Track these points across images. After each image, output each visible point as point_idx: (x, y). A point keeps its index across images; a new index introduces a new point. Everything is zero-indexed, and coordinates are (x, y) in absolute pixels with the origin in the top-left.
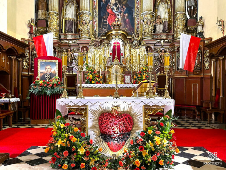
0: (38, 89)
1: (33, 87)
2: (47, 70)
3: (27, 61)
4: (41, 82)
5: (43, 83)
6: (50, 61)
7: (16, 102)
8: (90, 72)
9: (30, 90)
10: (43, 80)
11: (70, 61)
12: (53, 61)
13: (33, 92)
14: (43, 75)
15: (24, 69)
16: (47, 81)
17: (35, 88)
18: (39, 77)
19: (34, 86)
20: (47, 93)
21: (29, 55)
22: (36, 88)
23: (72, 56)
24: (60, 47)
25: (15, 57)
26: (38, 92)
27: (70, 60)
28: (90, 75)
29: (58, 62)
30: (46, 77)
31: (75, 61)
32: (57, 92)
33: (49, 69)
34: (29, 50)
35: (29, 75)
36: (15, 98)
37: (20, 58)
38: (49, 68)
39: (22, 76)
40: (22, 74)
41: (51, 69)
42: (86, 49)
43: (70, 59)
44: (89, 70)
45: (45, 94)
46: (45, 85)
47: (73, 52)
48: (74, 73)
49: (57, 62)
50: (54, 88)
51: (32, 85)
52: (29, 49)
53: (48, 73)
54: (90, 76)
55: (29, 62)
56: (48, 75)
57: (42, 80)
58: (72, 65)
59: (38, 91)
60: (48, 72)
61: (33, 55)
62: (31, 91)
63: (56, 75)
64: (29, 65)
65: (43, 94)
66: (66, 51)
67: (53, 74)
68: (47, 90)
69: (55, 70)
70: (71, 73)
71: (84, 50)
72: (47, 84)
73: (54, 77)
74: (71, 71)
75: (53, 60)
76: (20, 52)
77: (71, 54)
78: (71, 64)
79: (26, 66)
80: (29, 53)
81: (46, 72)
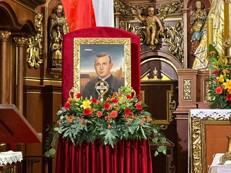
0: (79, 125)
1: (64, 119)
2: (98, 67)
3: (37, 46)
4: (86, 104)
5: (92, 105)
6: (107, 40)
7: (13, 163)
8: (224, 71)
9: (56, 129)
10: (91, 98)
11: (154, 41)
12: (116, 41)
13: (65, 135)
14: (89, 83)
15: (29, 67)
16: (102, 100)
17: (71, 121)
18: (76, 90)
19: (66, 116)
20: (106, 137)
21: (43, 27)
22: (73, 123)
23: (158, 28)
24: (124, 4)
25: (10, 33)
26: (78, 133)
27: (153, 39)
28: (225, 81)
29: (132, 44)
30: (98, 88)
31: (166, 42)
32: (135, 133)
33: (104, 66)
34: (44, 15)
35: (44, 85)
36: (11, 152)
37: (20, 36)
38: (104, 63)
39: (26, 88)
40: (24, 82)
41: (112, 66)
42: (202, 4)
43: (153, 35)
44: (220, 67)
45: (99, 140)
46: (99, 114)
47: (162, 14)
48: (165, 78)
49: (127, 43)
50: (123, 122)
51: (60, 112)
52: (43, 11)
53: (103, 77)
54: (224, 84)
55: (43, 49)
56: (102, 84)
57: (89, 99)
58: (160, 54)
59: (77, 131)
60: (101, 73)
61: (55, 27)
62: (59, 130)
63: (126, 83)
64: (42, 56)
65: (92, 139)
66: (142, 15)
67: (116, 80)
68: (106, 127)
69: (121, 69)
70: (156, 79)
71: (196, 9)
72: (103, 110)
73: (119, 90)
74: (155, 72)
75: (115, 39)
76: (23, 19)
77: (157, 23)
78: (155, 51)
79: (34, 61)
80: (43, 21)
81: (95, 75)
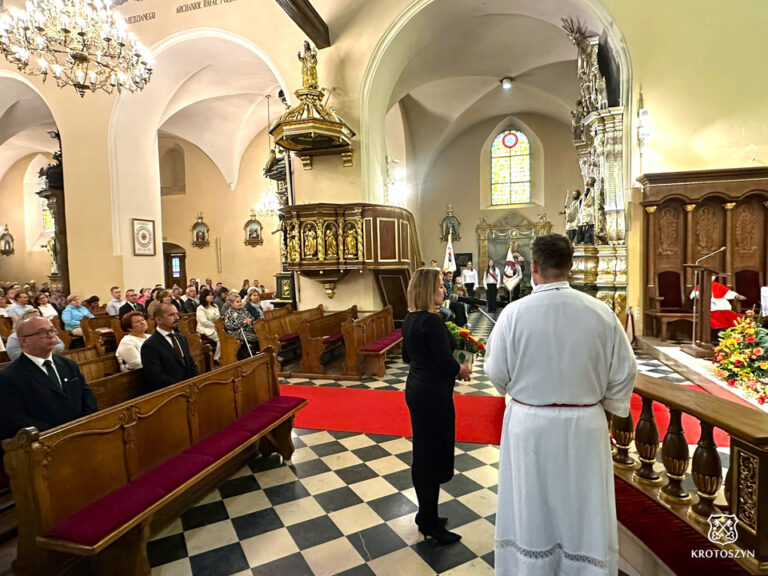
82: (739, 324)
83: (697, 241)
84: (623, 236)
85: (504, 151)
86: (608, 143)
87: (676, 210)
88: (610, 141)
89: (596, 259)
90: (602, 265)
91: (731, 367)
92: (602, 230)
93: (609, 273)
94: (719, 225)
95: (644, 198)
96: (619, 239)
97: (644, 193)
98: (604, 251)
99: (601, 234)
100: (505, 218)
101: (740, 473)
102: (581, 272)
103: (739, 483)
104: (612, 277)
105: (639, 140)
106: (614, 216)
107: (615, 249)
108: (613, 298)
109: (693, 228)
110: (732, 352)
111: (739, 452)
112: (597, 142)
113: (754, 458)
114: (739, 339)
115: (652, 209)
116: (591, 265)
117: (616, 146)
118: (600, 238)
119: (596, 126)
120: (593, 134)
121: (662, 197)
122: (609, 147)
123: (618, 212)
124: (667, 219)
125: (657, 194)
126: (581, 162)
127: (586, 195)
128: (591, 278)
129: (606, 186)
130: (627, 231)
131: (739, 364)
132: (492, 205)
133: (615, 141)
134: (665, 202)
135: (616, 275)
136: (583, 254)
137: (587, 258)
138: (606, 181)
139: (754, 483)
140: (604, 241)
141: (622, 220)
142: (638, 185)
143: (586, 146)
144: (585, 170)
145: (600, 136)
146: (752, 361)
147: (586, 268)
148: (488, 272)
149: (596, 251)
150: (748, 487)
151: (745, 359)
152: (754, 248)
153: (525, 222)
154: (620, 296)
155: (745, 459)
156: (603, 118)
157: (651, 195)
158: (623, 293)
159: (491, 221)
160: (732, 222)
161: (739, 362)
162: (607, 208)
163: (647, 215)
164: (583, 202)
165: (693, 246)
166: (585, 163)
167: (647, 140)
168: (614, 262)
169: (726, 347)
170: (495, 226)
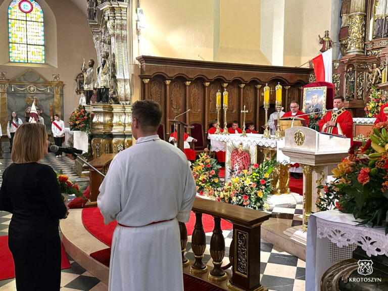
23: (378, 74)
33: (315, 99)
41: (318, 99)
53: (314, 104)
67: (320, 105)
69: (322, 100)
82: (201, 157)
83: (171, 104)
84: (129, 99)
85: (21, 16)
86: (117, 28)
87: (160, 83)
88: (119, 27)
89: (111, 114)
90: (116, 119)
91: (200, 183)
92: (114, 93)
93: (120, 125)
94: (182, 95)
95: (141, 73)
96: (127, 101)
97: (142, 69)
98: (117, 109)
99: (114, 96)
100: (24, 75)
101: (238, 244)
102: (101, 124)
103: (238, 250)
104: (122, 127)
105: (137, 29)
106: (123, 83)
107: (124, 107)
108: (124, 143)
109: (169, 96)
110: (200, 174)
111: (238, 232)
112: (109, 25)
113: (245, 234)
114: (202, 166)
115: (147, 81)
116: (108, 118)
117: (123, 31)
118: (113, 99)
119: (108, 13)
120: (106, 18)
121: (152, 73)
122: (118, 32)
123: (125, 80)
124: (155, 89)
125: (150, 70)
126: (94, 38)
127: (103, 65)
128: (108, 129)
129: (117, 60)
130: (131, 95)
131: (204, 181)
132: (10, 62)
133: (122, 27)
134: (154, 77)
135: (125, 126)
136: (102, 110)
137: (105, 114)
138: (116, 56)
139: (245, 248)
140: (117, 101)
141: (128, 87)
142: (137, 62)
143: (98, 26)
144: (97, 44)
145: (111, 21)
146: (210, 178)
147: (104, 121)
148: (11, 122)
149: (112, 108)
150: (242, 251)
151: (206, 177)
152: (199, 110)
153: (41, 80)
154: (128, 141)
155: (240, 235)
156: (113, 8)
157: (147, 71)
158: (130, 139)
159: (10, 76)
160: (189, 93)
161: (204, 180)
162: (118, 77)
163: (143, 84)
164: (101, 71)
165: (169, 108)
166: (97, 39)
167: (142, 31)
168: (123, 117)
169: (197, 171)
170: (14, 81)
